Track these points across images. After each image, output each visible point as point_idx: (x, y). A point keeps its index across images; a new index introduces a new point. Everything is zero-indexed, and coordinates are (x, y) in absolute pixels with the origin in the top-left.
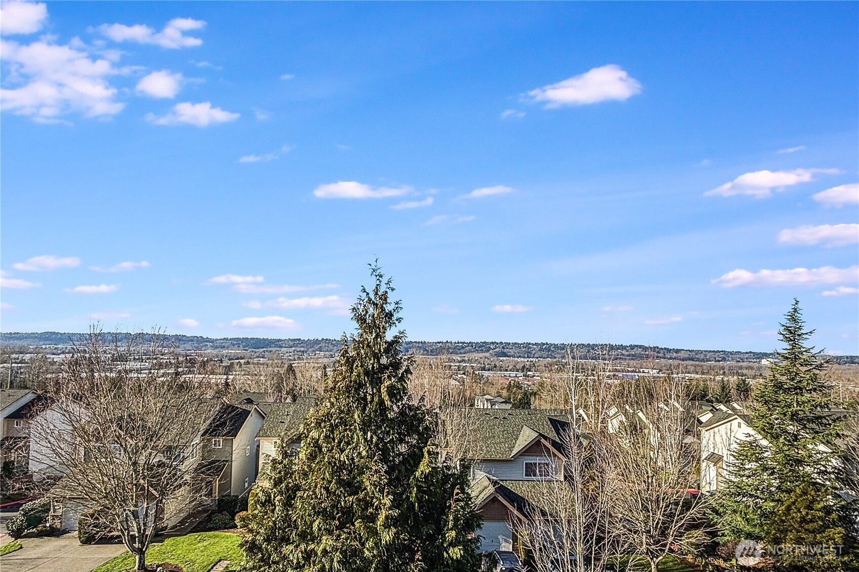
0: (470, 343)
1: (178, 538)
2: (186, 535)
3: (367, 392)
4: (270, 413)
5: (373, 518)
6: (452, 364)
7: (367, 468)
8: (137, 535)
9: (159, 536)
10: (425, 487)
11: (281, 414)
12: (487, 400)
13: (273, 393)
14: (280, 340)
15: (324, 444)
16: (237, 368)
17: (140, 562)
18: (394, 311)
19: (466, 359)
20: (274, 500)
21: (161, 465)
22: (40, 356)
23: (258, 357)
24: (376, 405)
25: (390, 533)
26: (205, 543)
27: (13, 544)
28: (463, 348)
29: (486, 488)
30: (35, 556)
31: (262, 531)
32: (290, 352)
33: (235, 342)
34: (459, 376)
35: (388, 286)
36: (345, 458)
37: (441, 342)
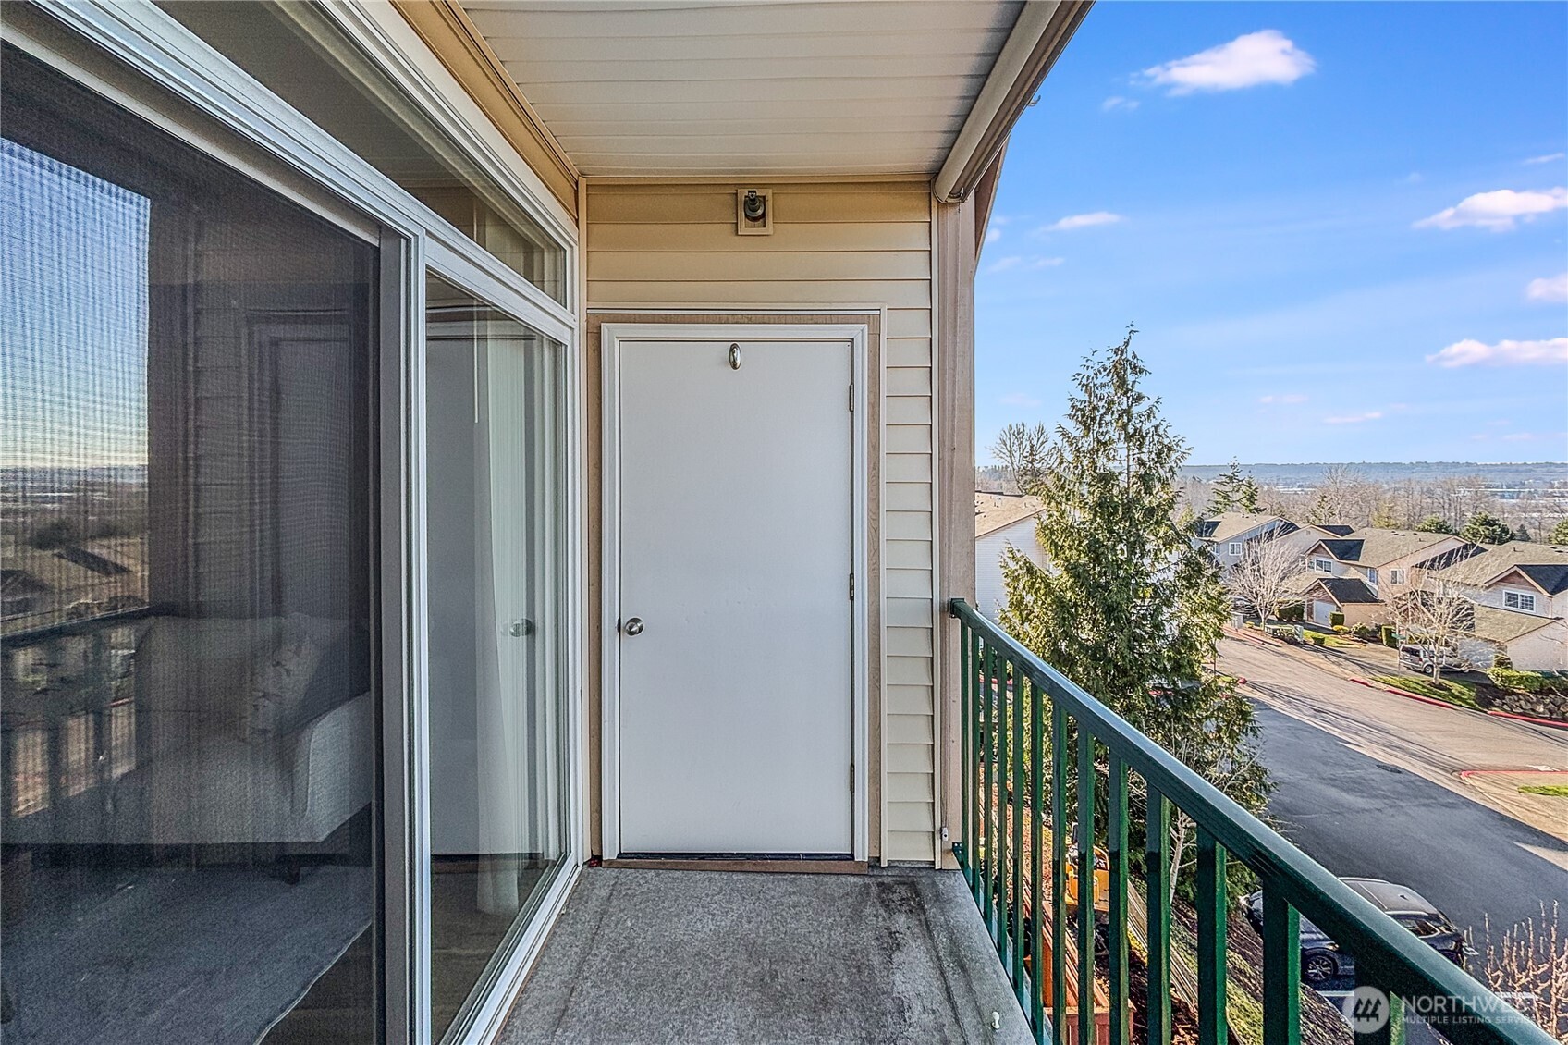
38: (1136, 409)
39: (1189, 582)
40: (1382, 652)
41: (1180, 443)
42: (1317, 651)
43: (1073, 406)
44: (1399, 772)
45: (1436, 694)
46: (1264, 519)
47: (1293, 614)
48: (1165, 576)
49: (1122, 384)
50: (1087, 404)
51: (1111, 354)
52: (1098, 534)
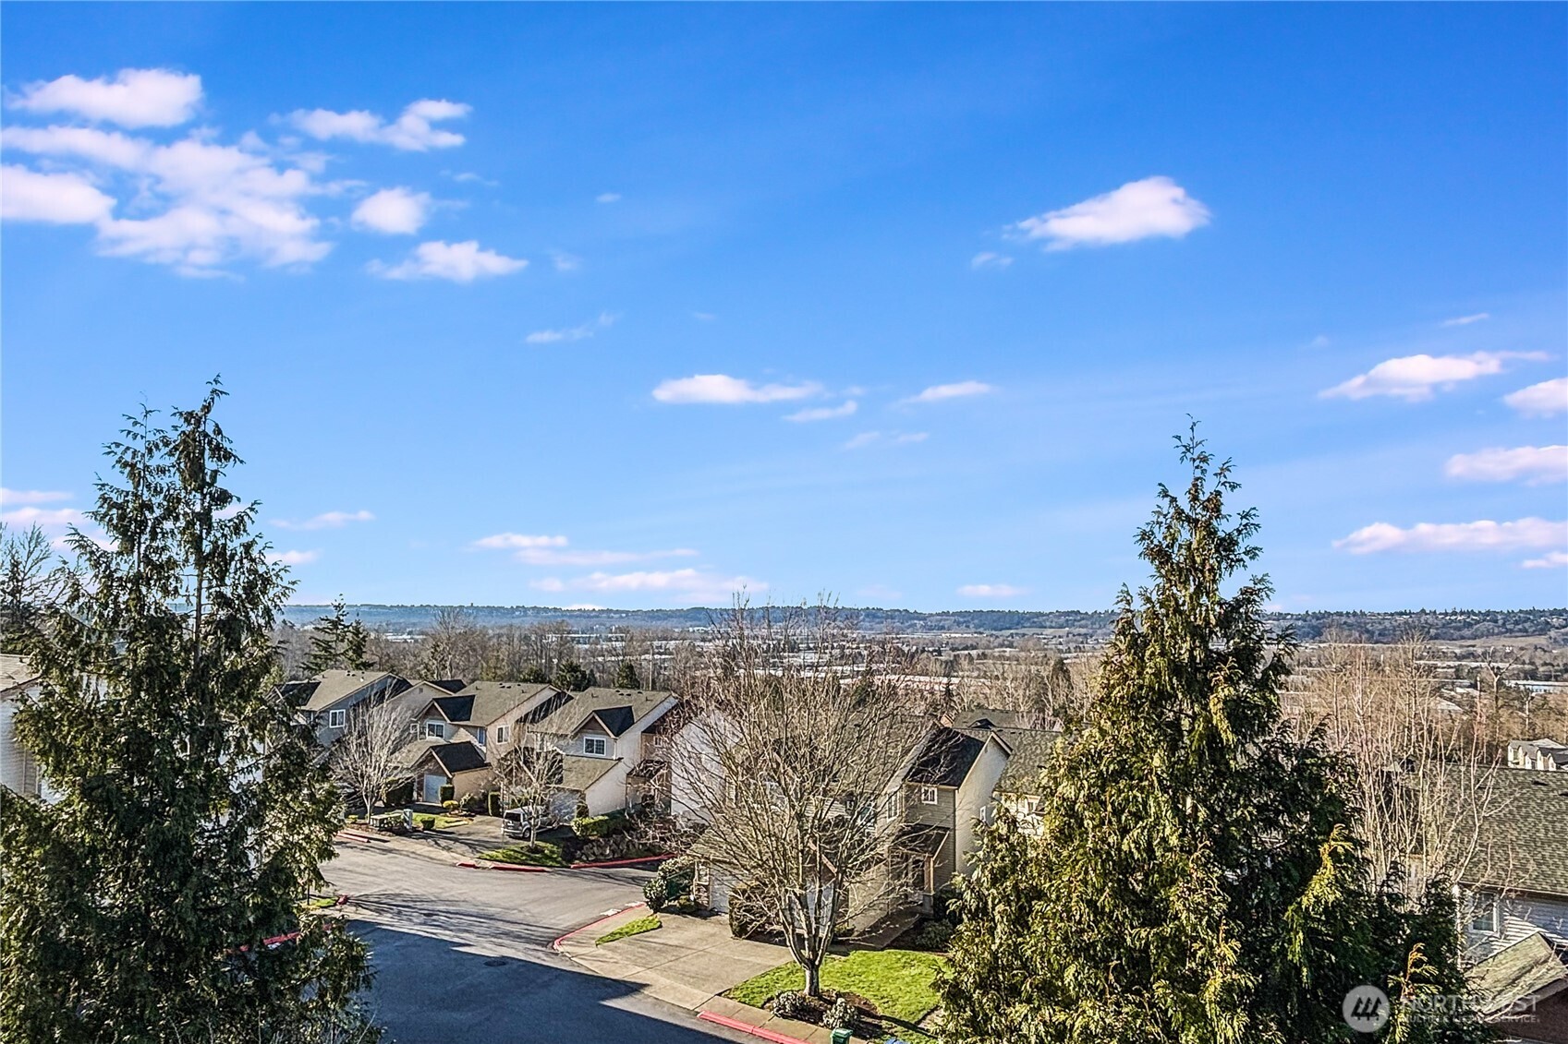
0: (1488, 613)
1: (871, 954)
2: (882, 950)
3: (1181, 711)
4: (1018, 748)
5: (1196, 983)
6: (1439, 664)
7: (1183, 873)
8: (806, 936)
9: (841, 943)
10: (1327, 935)
11: (1038, 751)
12: (1545, 751)
13: (1030, 712)
14: (1041, 614)
15: (1086, 813)
16: (965, 664)
17: (812, 983)
18: (1239, 532)
19: (1480, 651)
20: (993, 909)
21: (840, 822)
22: (687, 643)
23: (1001, 645)
24: (1200, 739)
25: (1235, 1024)
26: (914, 971)
27: (651, 918)
28: (1469, 625)
29: (1537, 963)
30: (676, 943)
31: (971, 966)
32: (1060, 637)
33: (961, 620)
34: (1459, 690)
35: (1223, 480)
36: (1133, 845)
37: (1405, 614)
38: (217, 515)
39: (287, 783)
40: (488, 823)
41: (282, 573)
42: (426, 837)
43: (104, 499)
44: (504, 964)
45: (532, 860)
46: (374, 676)
47: (401, 796)
48: (250, 777)
49: (196, 475)
50: (130, 498)
51: (180, 422)
52: (142, 722)
